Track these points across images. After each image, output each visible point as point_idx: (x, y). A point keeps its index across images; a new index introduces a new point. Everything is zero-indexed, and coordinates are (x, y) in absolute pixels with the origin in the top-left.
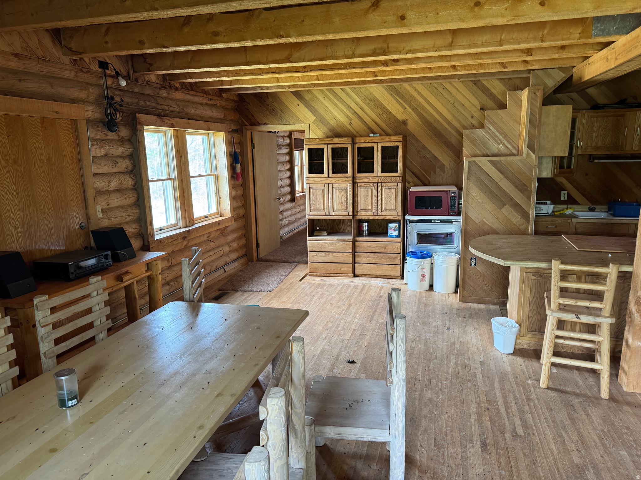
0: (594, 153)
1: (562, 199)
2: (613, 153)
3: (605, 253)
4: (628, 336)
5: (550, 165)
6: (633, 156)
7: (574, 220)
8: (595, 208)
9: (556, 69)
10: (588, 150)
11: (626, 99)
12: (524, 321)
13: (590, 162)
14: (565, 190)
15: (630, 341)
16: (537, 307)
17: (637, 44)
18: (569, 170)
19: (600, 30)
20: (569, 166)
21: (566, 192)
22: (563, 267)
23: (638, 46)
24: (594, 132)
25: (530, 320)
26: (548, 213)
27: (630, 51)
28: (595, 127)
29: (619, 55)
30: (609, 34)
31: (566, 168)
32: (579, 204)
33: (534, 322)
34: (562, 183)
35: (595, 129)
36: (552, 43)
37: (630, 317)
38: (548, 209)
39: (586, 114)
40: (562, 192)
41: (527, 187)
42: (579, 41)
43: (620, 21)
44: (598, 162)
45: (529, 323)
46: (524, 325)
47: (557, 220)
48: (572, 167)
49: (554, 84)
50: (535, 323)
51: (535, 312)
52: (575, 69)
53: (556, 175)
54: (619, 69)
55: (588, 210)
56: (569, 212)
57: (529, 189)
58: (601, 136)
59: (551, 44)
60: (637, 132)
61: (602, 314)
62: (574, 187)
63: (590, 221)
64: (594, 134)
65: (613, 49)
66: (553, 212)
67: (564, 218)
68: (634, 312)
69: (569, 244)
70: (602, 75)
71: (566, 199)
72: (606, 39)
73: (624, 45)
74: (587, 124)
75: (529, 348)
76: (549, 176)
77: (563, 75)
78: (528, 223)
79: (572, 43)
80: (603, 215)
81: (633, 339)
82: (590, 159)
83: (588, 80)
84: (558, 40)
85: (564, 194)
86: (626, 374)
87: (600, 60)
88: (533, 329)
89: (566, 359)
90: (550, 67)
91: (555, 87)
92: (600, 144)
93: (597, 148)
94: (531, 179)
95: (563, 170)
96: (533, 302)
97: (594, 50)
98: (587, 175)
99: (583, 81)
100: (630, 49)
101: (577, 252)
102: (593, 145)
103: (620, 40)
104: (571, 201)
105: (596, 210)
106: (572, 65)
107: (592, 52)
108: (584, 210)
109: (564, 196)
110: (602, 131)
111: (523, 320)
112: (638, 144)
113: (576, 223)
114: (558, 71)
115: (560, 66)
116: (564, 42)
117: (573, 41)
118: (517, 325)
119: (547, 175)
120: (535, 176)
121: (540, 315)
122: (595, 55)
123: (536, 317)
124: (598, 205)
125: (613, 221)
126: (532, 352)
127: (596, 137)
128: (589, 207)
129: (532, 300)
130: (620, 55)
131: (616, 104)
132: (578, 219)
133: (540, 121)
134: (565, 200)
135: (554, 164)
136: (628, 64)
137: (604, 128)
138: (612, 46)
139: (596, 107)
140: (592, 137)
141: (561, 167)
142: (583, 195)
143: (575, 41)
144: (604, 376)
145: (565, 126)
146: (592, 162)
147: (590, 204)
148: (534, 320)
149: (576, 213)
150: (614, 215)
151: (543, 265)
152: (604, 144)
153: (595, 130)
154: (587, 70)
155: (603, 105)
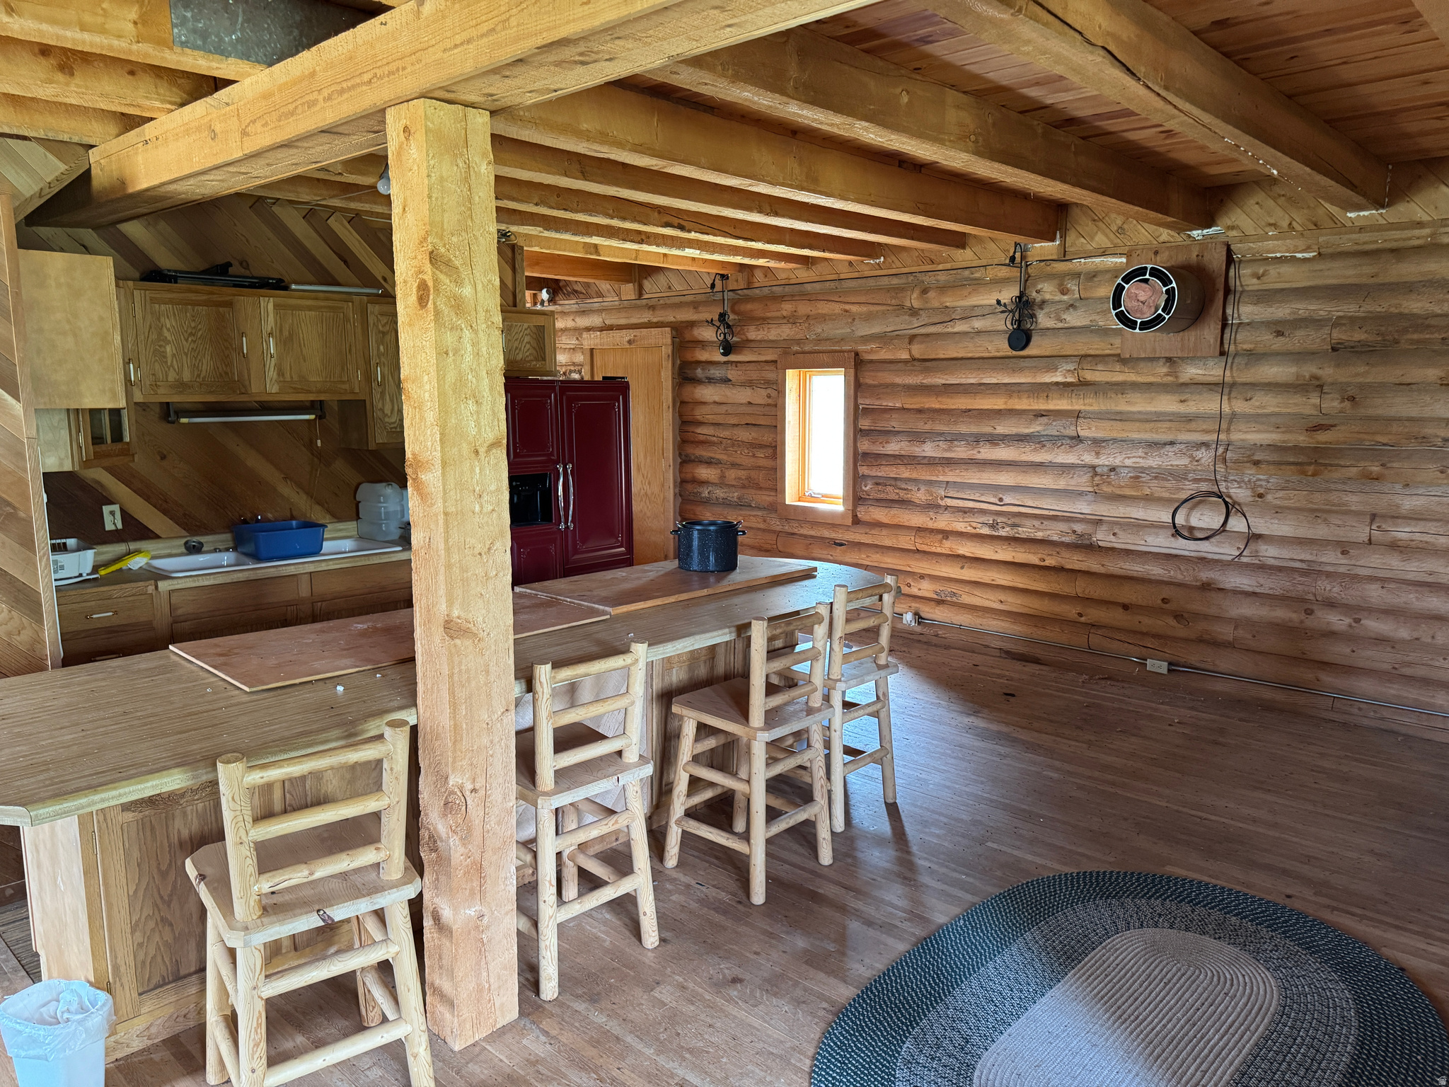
0: (175, 399)
1: (109, 526)
2: (222, 398)
3: (321, 683)
4: (436, 900)
5: (65, 434)
6: (266, 408)
7: (164, 586)
8: (201, 544)
9: (33, 144)
10: (161, 391)
11: (229, 265)
12: (123, 969)
13: (169, 422)
14: (111, 503)
15: (447, 914)
16: (155, 905)
17: (315, 95)
18: (119, 446)
19: (195, 31)
20: (117, 436)
21: (116, 508)
22: (257, 777)
23: (317, 100)
24: (169, 342)
25: (141, 956)
26: (81, 575)
27: (292, 113)
28: (168, 330)
29: (254, 122)
30: (221, 51)
31: (112, 441)
32: (157, 537)
33: (154, 958)
34: (98, 482)
35: (166, 334)
36: (45, 27)
37: (435, 849)
38: (80, 562)
39: (136, 293)
40: (106, 509)
41: (14, 508)
42: (135, 47)
43: (244, 21)
44: (189, 423)
45: (140, 966)
46: (125, 980)
47: (115, 590)
48: (127, 439)
49: (36, 189)
50: (159, 959)
51: (151, 924)
52: (94, 155)
53: (86, 464)
54: (243, 170)
55: (183, 550)
56: (137, 562)
57: (22, 514)
58: (186, 355)
59: (39, 31)
60: (268, 347)
61: (384, 876)
62: (135, 491)
63: (207, 583)
64: (168, 349)
65: (227, 104)
66: (95, 569)
67: (133, 585)
68: (444, 836)
69: (205, 675)
70: (192, 181)
71: (120, 526)
72: (215, 65)
73: (266, 96)
74: (144, 319)
75: (150, 1043)
76: (67, 467)
77: (62, 167)
78: (40, 620)
79: (111, 48)
80: (227, 558)
81: (455, 909)
82: (169, 415)
83: (147, 190)
84: (65, 24)
85: (112, 513)
86: (452, 1004)
87: (187, 132)
88: (154, 981)
89: (307, 1057)
90: (15, 131)
91: (40, 196)
92: (187, 376)
93: (181, 386)
94: (22, 482)
95: (103, 447)
96: (141, 893)
97: (163, 102)
98: (163, 457)
99: (130, 190)
100: (291, 107)
101: (246, 698)
102: (170, 379)
103: (247, 82)
104: (135, 531)
105: (204, 549)
106: (87, 140)
107: (158, 104)
108: (174, 551)
109: (112, 519)
110: (187, 340)
111: (116, 968)
112: (275, 376)
113: (170, 592)
114: (42, 150)
115: (51, 135)
116: (86, 36)
117: (116, 43)
118: (103, 996)
119: (61, 465)
120: (35, 470)
121: (171, 925)
122: (163, 118)
123: (157, 938)
124: (207, 534)
125: (260, 574)
126: (165, 1054)
127: (174, 355)
128: (186, 543)
129: (136, 892)
130: (258, 124)
131: (203, 272)
132: (175, 582)
133: (17, 295)
134: (117, 530)
135: (74, 430)
136: (280, 154)
137: (191, 334)
138: (222, 94)
139: (154, 275)
140: (165, 357)
141: (97, 439)
142: (165, 512)
143: (123, 44)
144: (415, 1051)
145: (101, 319)
146: (173, 422)
147: (185, 533)
148: (152, 952)
149: (159, 563)
150: (257, 557)
151: (173, 781)
152: (199, 376)
153: (169, 338)
154: (140, 158)
155: (175, 271)
